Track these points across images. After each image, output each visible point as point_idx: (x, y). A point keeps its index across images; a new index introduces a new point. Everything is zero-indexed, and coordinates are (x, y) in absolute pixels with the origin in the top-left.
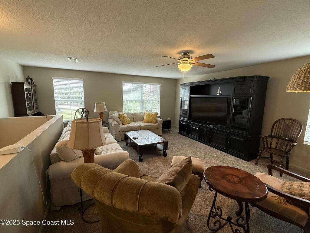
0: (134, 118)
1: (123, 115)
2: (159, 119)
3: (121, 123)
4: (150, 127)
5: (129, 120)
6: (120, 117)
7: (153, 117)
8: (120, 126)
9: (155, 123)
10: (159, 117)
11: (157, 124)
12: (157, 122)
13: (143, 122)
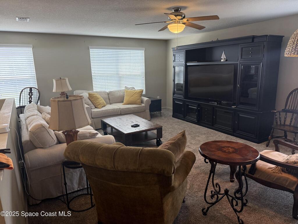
0: (111, 98)
1: (94, 94)
2: (145, 99)
3: (92, 105)
4: (133, 109)
5: (104, 101)
6: (91, 97)
7: (136, 95)
8: (93, 110)
9: (140, 105)
10: (145, 96)
11: (143, 105)
12: (142, 102)
13: (123, 103)
